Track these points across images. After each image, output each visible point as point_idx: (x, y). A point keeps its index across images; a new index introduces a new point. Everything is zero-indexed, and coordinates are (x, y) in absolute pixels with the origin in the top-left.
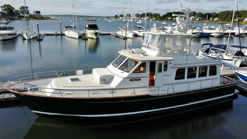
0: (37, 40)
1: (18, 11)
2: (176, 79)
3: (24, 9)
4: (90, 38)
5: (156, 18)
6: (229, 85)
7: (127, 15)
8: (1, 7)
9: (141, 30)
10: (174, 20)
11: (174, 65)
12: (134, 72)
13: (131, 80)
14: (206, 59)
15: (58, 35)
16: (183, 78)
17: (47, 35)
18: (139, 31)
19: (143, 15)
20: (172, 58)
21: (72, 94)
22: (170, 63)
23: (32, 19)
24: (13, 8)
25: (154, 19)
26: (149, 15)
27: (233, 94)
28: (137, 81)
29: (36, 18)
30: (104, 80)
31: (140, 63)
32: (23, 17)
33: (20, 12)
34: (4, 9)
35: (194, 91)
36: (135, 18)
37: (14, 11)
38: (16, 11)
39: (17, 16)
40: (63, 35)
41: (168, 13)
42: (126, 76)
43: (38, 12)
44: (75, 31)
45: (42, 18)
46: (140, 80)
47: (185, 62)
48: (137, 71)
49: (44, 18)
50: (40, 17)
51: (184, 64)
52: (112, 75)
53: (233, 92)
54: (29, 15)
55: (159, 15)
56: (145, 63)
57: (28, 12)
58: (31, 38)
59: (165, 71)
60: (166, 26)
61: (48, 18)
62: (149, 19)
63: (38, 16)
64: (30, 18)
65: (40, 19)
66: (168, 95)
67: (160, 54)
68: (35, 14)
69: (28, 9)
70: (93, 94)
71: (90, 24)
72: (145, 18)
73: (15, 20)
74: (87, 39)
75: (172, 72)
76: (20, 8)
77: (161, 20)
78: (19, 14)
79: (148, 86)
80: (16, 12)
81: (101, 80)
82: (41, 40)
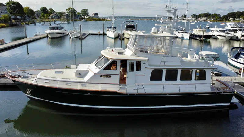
0: (80, 39)
1: (80, 13)
2: (151, 79)
3: (85, 12)
4: (126, 38)
5: (214, 19)
6: (221, 93)
7: (182, 16)
8: (67, 10)
9: (181, 31)
10: (236, 21)
11: (149, 65)
12: (104, 69)
13: (101, 76)
14: (199, 62)
15: (101, 34)
16: (161, 79)
17: (92, 34)
18: (178, 33)
19: (200, 16)
20: (147, 59)
21: (49, 83)
22: (144, 63)
23: (90, 20)
24: (76, 11)
25: (213, 20)
26: (207, 15)
27: (229, 104)
28: (108, 77)
29: (94, 20)
30: (80, 74)
31: (110, 60)
32: (83, 18)
33: (81, 14)
34: (68, 11)
35: (170, 94)
36: (190, 19)
37: (77, 13)
38: (78, 13)
39: (78, 18)
40: (105, 35)
41: (230, 14)
42: (96, 72)
43: (96, 14)
44: (114, 31)
45: (99, 19)
46: (110, 77)
47: (163, 63)
48: (108, 68)
49: (100, 19)
50: (98, 19)
51: (162, 66)
52: (87, 71)
53: (229, 101)
54: (89, 16)
55: (218, 15)
56: (116, 61)
57: (87, 14)
58: (74, 37)
59: (138, 70)
60: (212, 28)
61: (104, 19)
62: (207, 19)
63: (96, 18)
64: (89, 19)
65: (97, 20)
66: (137, 95)
67: (135, 54)
68: (94, 16)
69: (88, 11)
70: (66, 85)
71: (128, 25)
72: (202, 19)
73: (77, 21)
74: (123, 39)
75: (146, 72)
76: (82, 11)
77: (221, 20)
78: (81, 16)
79: (119, 84)
80: (78, 15)
81: (77, 74)
82: (83, 39)
